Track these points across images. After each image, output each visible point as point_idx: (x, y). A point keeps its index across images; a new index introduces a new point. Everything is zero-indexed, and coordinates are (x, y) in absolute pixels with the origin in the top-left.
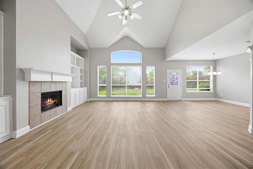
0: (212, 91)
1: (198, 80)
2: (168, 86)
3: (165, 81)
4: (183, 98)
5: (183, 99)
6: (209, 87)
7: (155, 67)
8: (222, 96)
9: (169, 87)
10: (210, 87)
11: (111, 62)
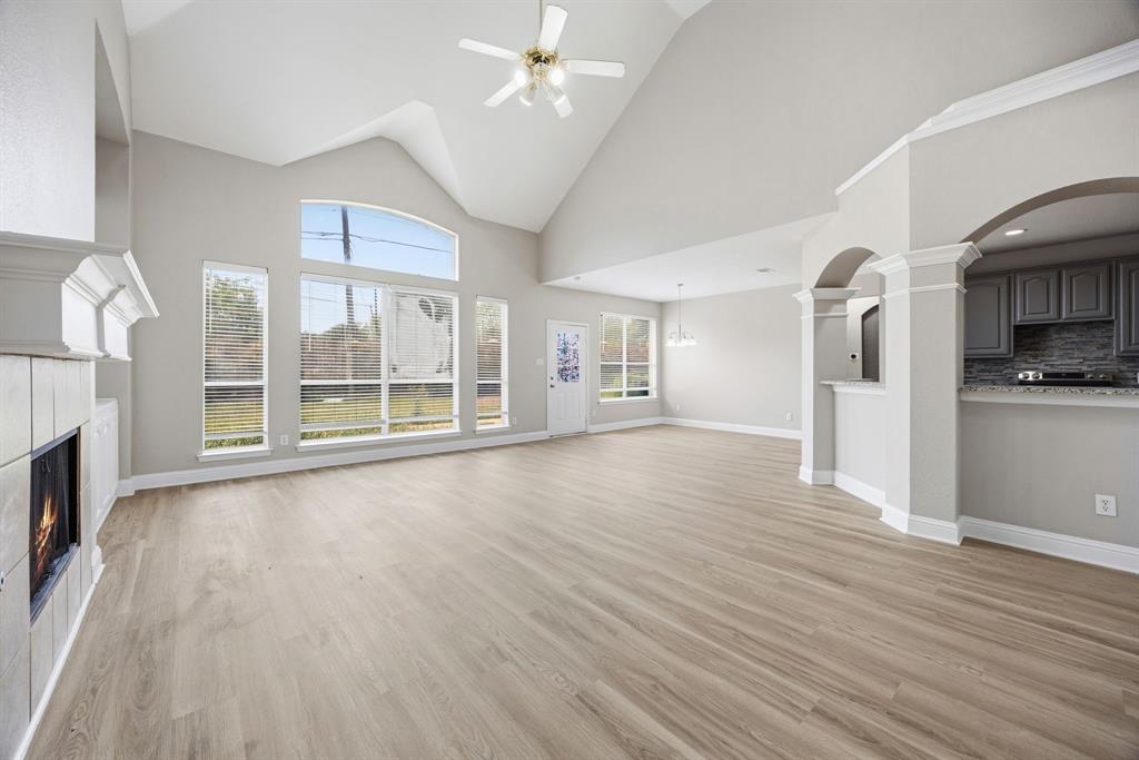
0: (653, 395)
1: (625, 363)
2: (550, 382)
3: (540, 362)
4: (591, 424)
5: (592, 429)
6: (647, 385)
7: (506, 306)
8: (678, 408)
9: (552, 386)
10: (650, 383)
11: (303, 256)
